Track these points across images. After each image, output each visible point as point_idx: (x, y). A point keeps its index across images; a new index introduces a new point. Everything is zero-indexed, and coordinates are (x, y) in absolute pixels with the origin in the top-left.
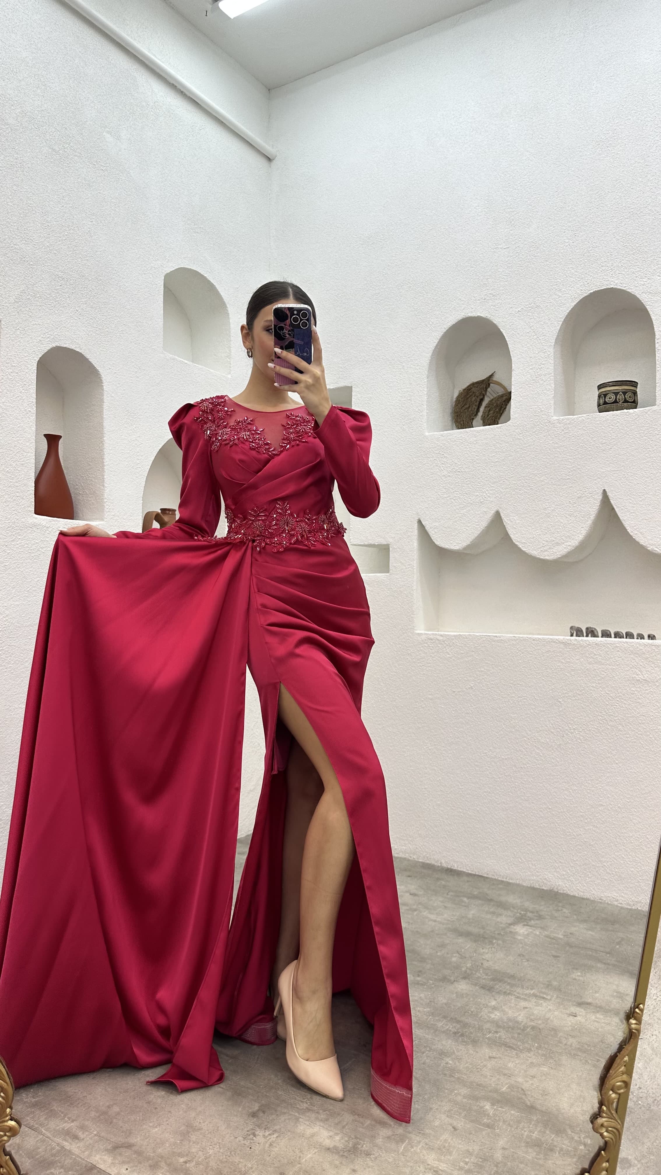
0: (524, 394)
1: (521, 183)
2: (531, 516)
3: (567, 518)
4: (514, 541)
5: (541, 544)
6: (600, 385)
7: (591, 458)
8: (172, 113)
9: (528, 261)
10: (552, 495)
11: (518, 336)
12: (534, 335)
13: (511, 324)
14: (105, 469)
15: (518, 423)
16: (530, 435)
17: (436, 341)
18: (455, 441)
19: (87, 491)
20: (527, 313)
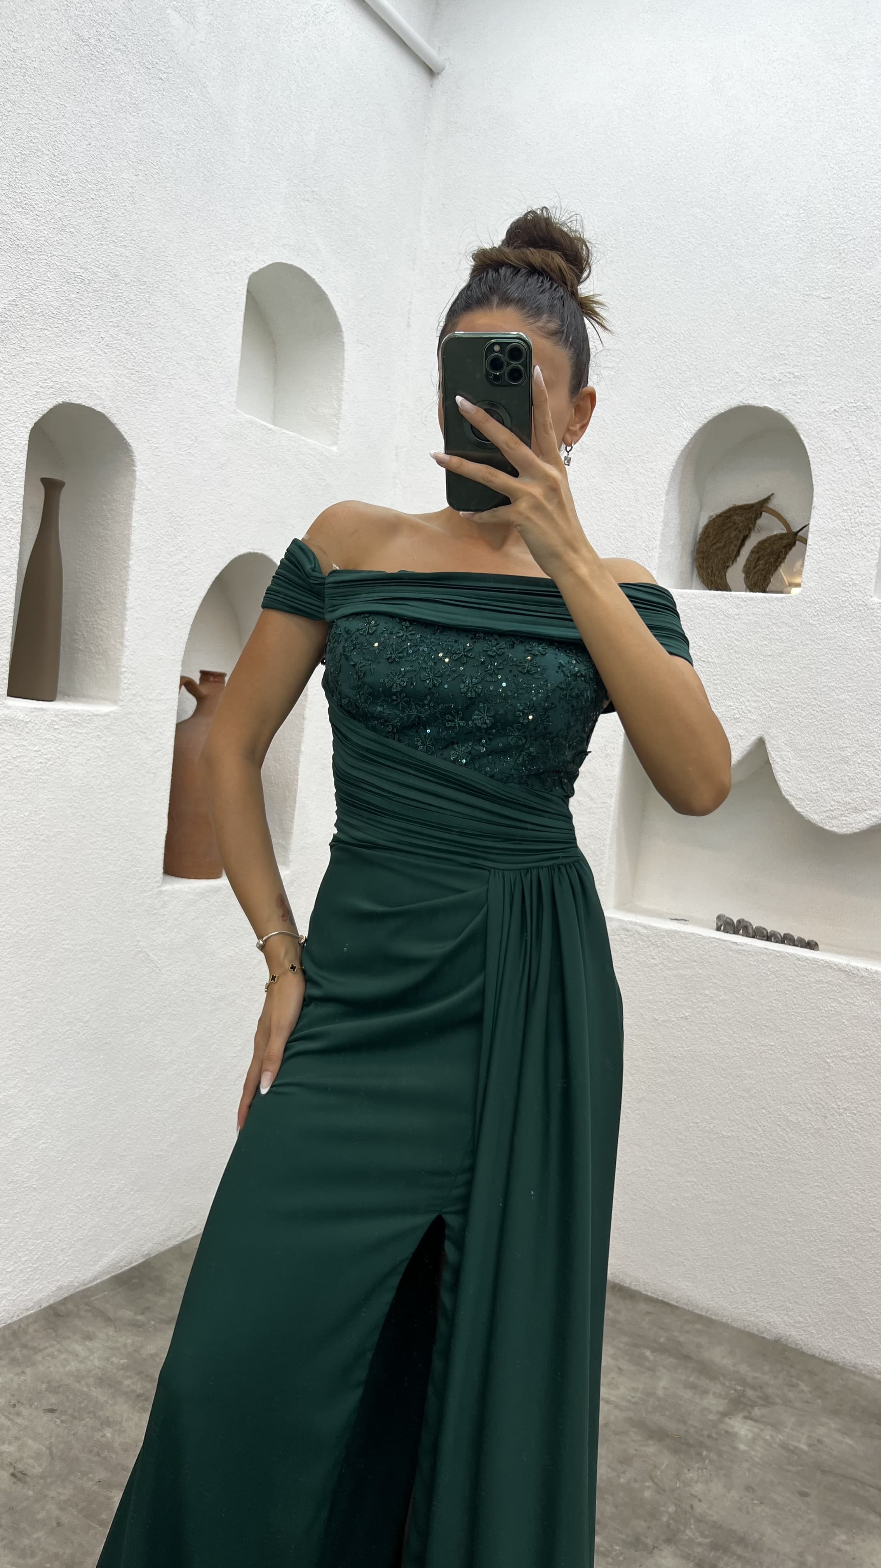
0: (828, 550)
1: (867, 187)
2: (816, 756)
3: (876, 769)
4: (783, 793)
5: (829, 805)
9: (862, 327)
10: (855, 727)
11: (829, 452)
13: (819, 430)
14: (126, 615)
15: (813, 598)
16: (831, 621)
17: (689, 437)
18: (703, 609)
19: (92, 648)
20: (848, 416)
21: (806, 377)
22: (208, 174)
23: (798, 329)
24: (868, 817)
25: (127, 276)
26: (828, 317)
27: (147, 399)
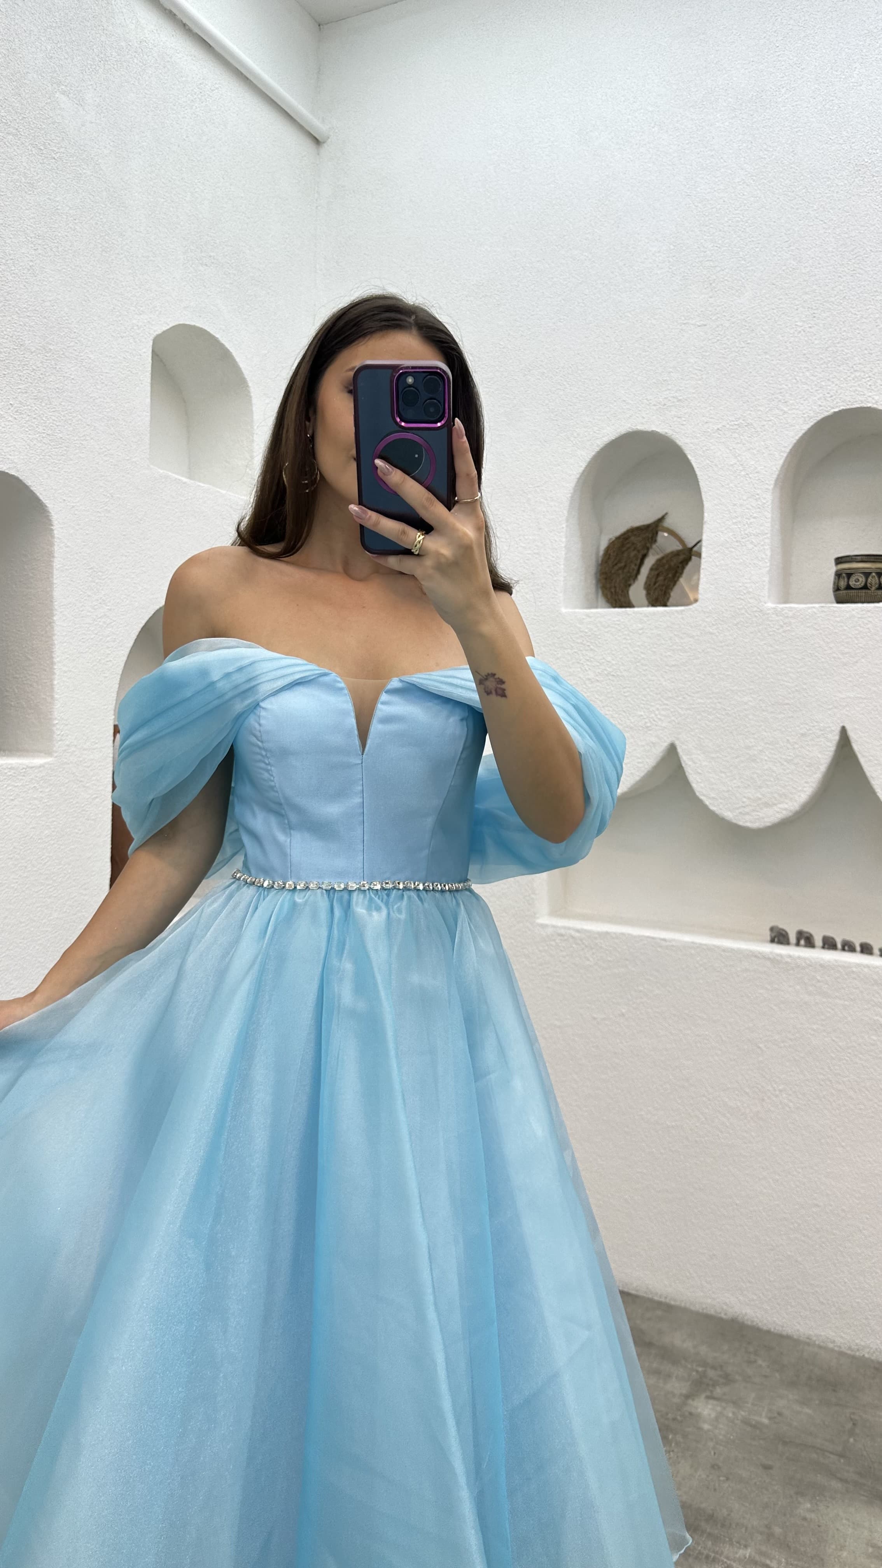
0: (722, 562)
1: (730, 222)
2: (726, 756)
3: (782, 764)
4: (698, 794)
5: (740, 802)
6: (842, 558)
7: (825, 675)
8: (169, 62)
9: (737, 350)
10: (760, 726)
11: (716, 470)
12: (741, 471)
13: (704, 449)
14: (55, 669)
15: (710, 608)
16: (729, 629)
17: (584, 465)
18: (609, 626)
19: (24, 703)
20: (731, 434)
21: (689, 400)
22: (107, 245)
23: (678, 356)
24: (778, 810)
25: (31, 344)
26: (705, 342)
27: (59, 460)
